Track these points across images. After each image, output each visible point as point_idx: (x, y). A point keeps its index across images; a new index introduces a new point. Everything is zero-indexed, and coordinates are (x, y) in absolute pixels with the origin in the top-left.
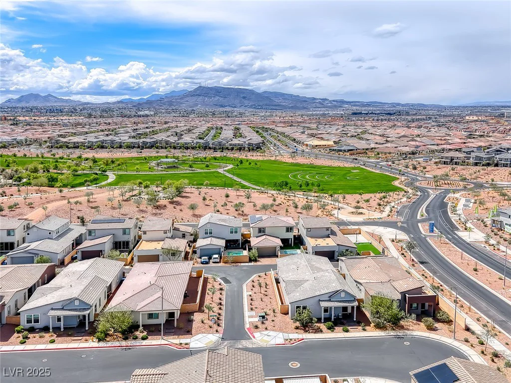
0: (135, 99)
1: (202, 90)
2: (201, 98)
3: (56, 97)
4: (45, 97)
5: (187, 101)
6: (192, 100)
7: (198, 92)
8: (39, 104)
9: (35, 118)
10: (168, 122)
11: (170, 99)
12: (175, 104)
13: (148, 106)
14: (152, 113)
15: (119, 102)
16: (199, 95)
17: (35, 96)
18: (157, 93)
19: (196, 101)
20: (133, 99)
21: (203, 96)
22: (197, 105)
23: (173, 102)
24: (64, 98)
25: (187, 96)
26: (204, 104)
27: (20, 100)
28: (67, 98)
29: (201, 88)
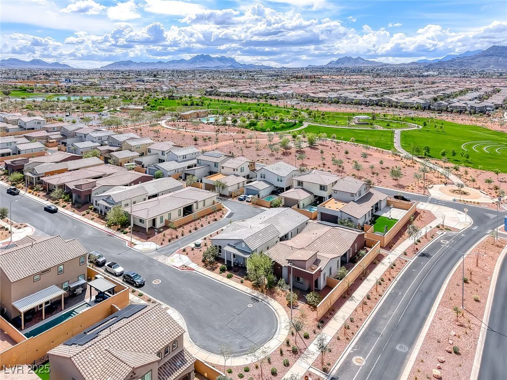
0: (431, 60)
1: (496, 49)
2: (494, 58)
3: (363, 59)
4: (356, 59)
5: (479, 61)
6: (484, 61)
7: (492, 52)
8: (350, 65)
9: (334, 77)
10: (436, 83)
11: (462, 60)
12: (466, 64)
13: (438, 66)
14: (436, 73)
15: (413, 63)
16: (493, 55)
17: (348, 59)
18: (452, 54)
19: (489, 61)
20: (429, 59)
21: (497, 55)
22: (489, 65)
23: (464, 62)
24: (370, 60)
25: (479, 56)
26: (498, 64)
27: (338, 62)
28: (372, 60)
29: (495, 48)
